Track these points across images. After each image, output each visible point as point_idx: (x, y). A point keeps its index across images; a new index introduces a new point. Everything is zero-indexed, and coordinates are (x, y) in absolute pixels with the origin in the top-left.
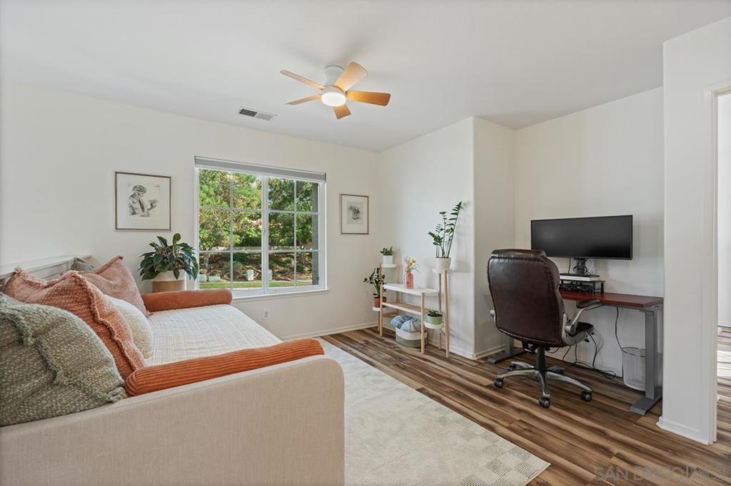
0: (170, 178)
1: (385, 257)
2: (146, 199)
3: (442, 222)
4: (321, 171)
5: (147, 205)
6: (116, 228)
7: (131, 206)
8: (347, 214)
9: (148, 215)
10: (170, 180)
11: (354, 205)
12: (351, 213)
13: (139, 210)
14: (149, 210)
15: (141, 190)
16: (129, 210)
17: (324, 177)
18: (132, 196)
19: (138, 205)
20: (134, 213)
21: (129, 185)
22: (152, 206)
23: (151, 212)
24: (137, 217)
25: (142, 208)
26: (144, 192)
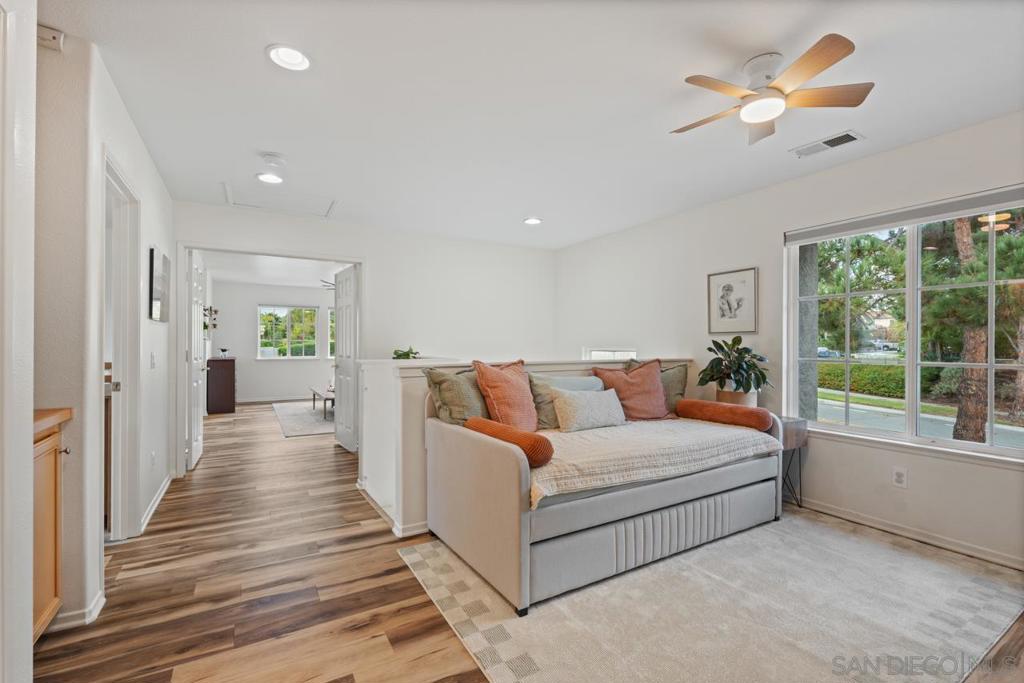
2: (733, 298)
5: (734, 305)
6: (710, 332)
7: (721, 308)
9: (735, 316)
10: (755, 272)
13: (727, 312)
14: (736, 310)
15: (728, 289)
16: (720, 312)
18: (722, 297)
19: (726, 307)
20: (723, 315)
22: (739, 305)
23: (737, 312)
24: (726, 319)
25: (730, 309)
26: (732, 290)
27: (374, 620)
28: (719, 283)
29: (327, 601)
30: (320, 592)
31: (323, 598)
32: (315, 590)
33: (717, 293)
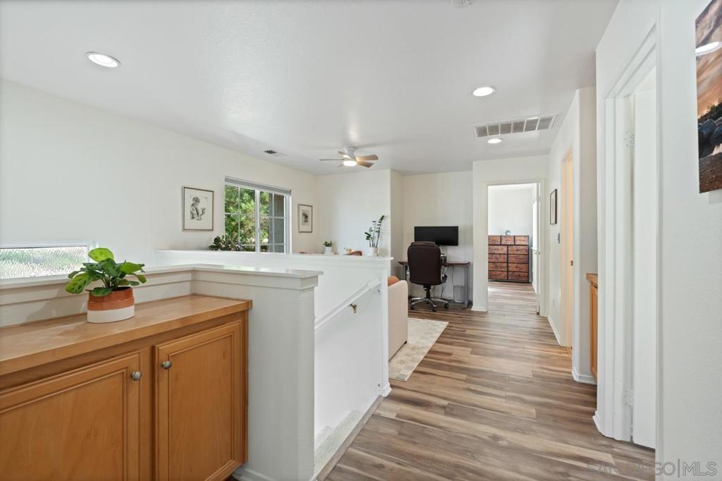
0: (213, 192)
1: (327, 248)
3: (373, 226)
4: (287, 187)
5: (200, 212)
6: (184, 229)
7: (191, 213)
8: (301, 218)
9: (201, 219)
10: (213, 195)
11: (306, 212)
12: (304, 217)
13: (196, 216)
14: (201, 215)
15: (196, 200)
16: (191, 215)
17: (289, 192)
18: (193, 205)
19: (195, 212)
20: (193, 218)
21: (191, 197)
22: (203, 213)
23: (202, 217)
24: (194, 220)
25: (198, 214)
26: (199, 202)
27: (451, 361)
28: (190, 195)
29: (464, 374)
30: (464, 379)
31: (465, 376)
32: (466, 381)
33: (189, 202)
